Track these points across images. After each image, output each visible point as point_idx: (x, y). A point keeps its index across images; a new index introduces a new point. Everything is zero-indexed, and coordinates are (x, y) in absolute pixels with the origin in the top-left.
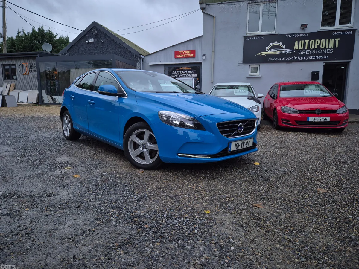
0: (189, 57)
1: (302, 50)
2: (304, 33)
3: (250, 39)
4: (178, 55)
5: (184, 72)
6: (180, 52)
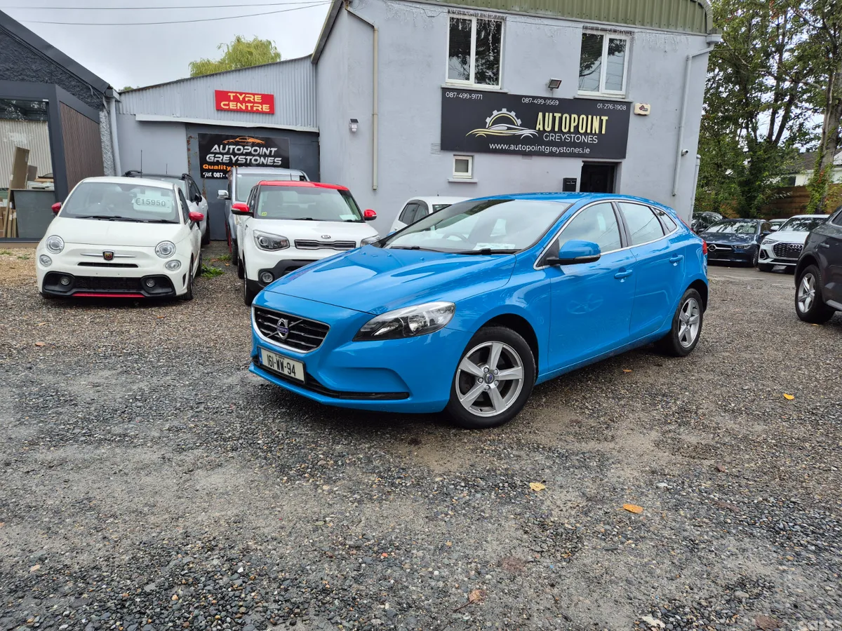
0: (258, 112)
1: (549, 132)
2: (552, 99)
3: (454, 95)
4: (227, 103)
5: (245, 151)
6: (232, 95)
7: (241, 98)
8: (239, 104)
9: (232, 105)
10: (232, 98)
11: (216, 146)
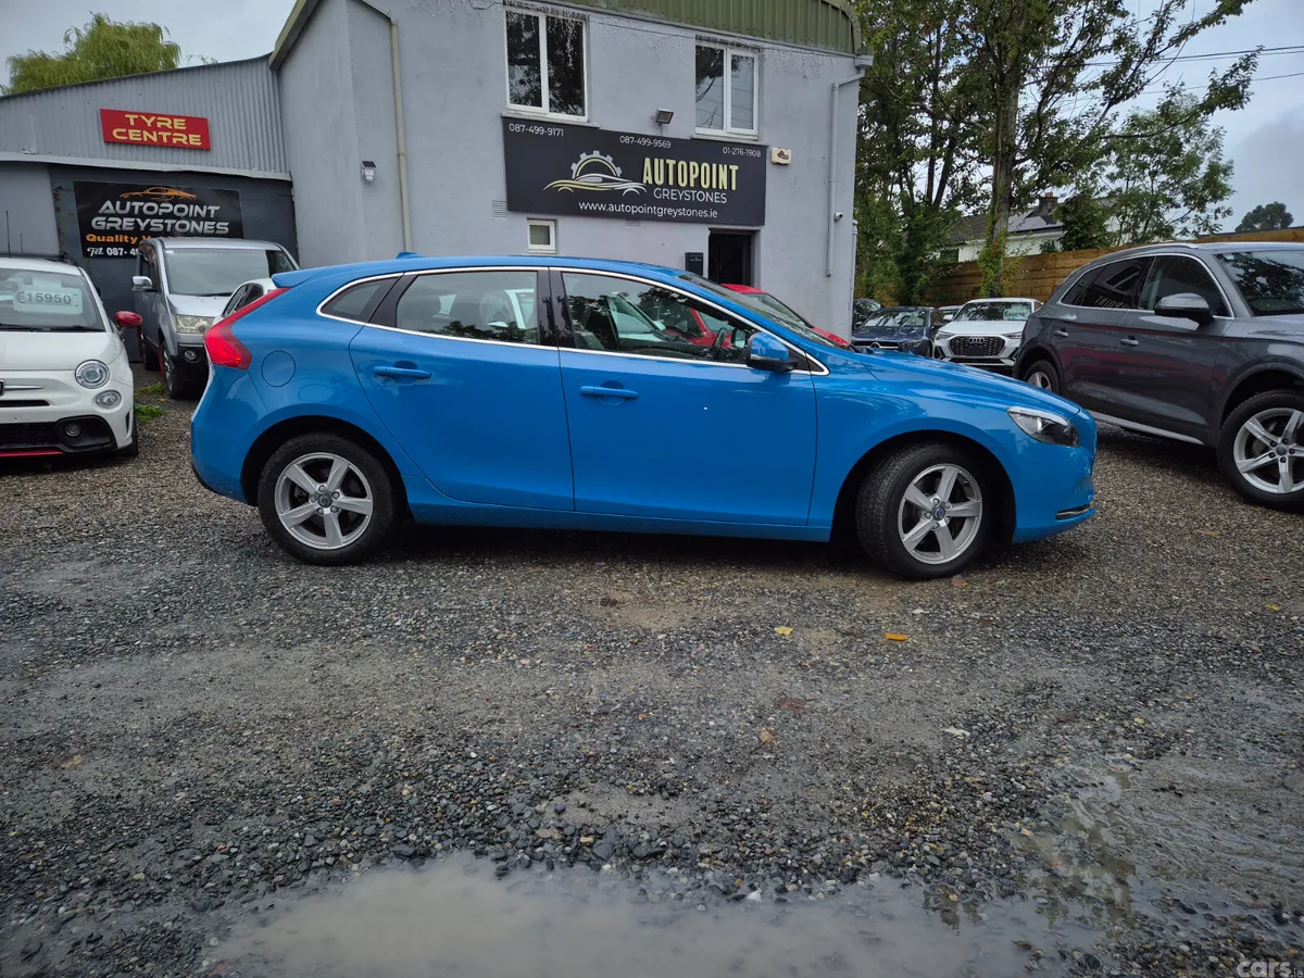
0: (180, 146)
1: (661, 187)
2: (662, 139)
3: (521, 128)
4: (124, 130)
5: (161, 210)
6: (132, 117)
7: (149, 122)
8: (146, 134)
9: (133, 135)
10: (132, 123)
11: (108, 203)
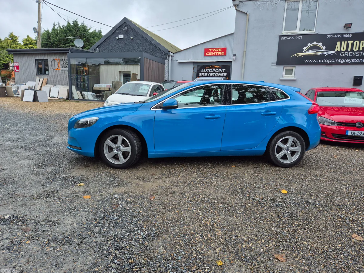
0: (219, 55)
1: (344, 52)
2: (347, 34)
3: (285, 38)
4: (208, 53)
5: (213, 71)
6: (210, 50)
7: (214, 50)
8: (213, 53)
9: (210, 54)
10: (210, 51)
11: (203, 70)
